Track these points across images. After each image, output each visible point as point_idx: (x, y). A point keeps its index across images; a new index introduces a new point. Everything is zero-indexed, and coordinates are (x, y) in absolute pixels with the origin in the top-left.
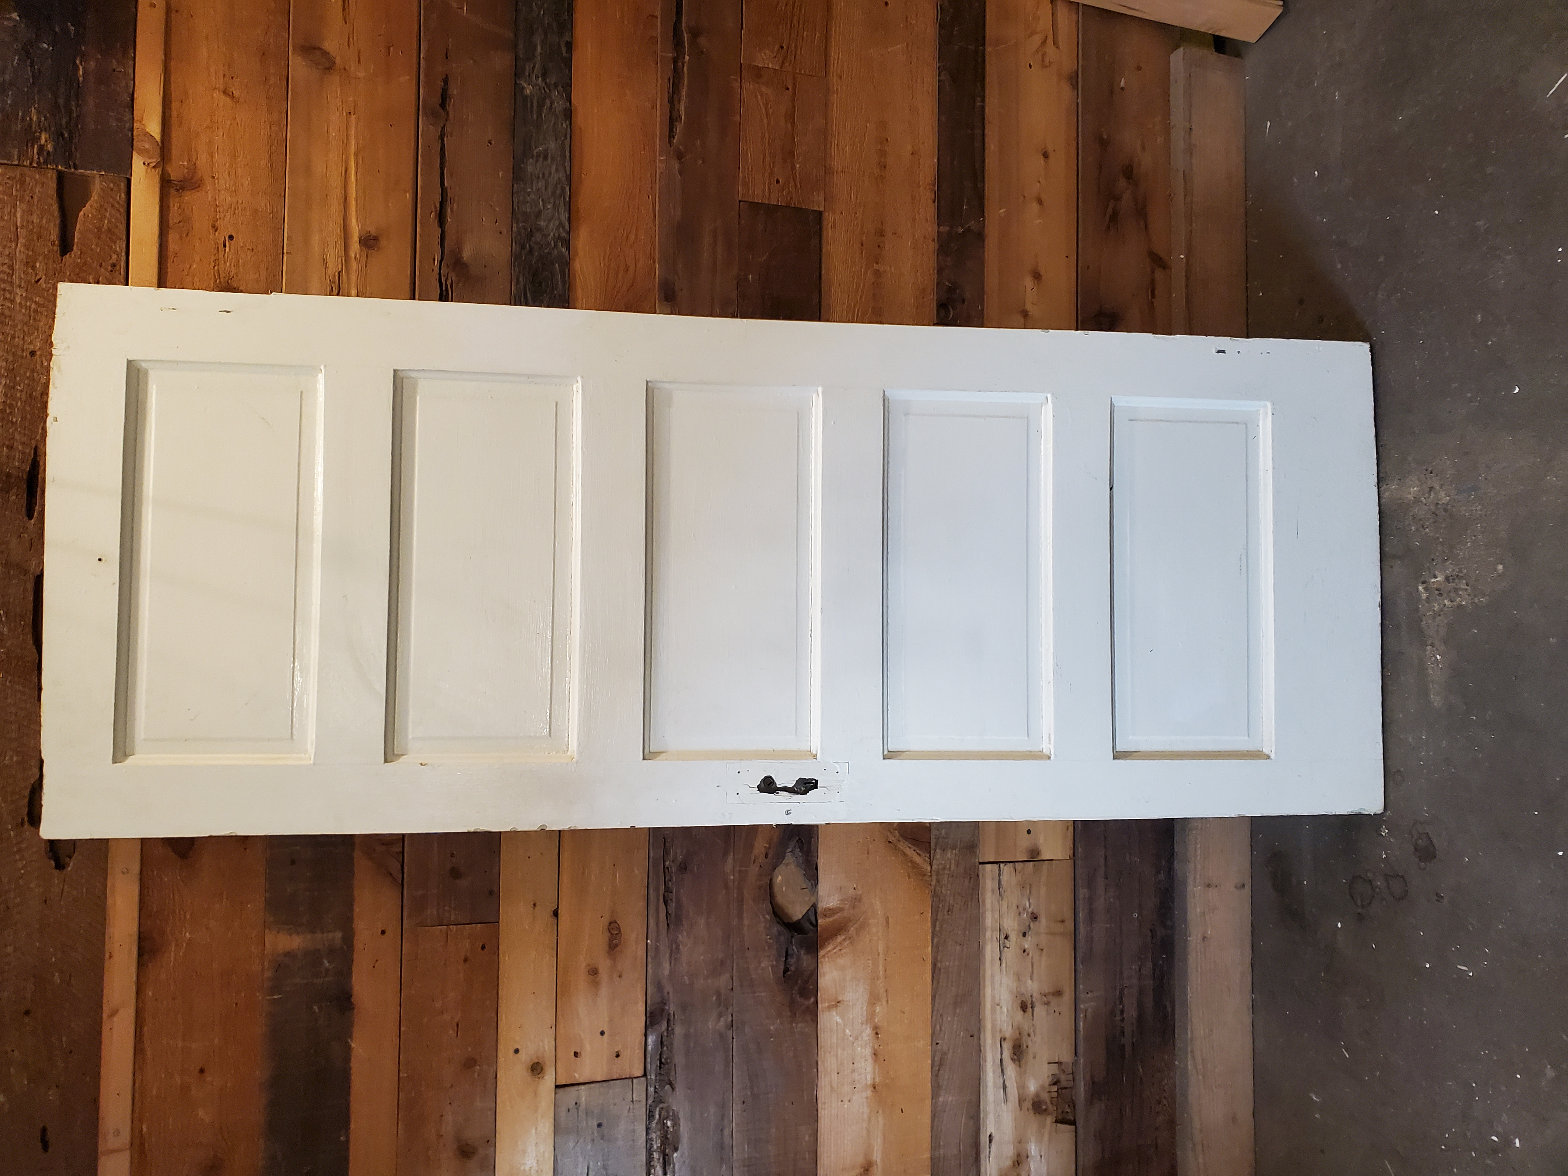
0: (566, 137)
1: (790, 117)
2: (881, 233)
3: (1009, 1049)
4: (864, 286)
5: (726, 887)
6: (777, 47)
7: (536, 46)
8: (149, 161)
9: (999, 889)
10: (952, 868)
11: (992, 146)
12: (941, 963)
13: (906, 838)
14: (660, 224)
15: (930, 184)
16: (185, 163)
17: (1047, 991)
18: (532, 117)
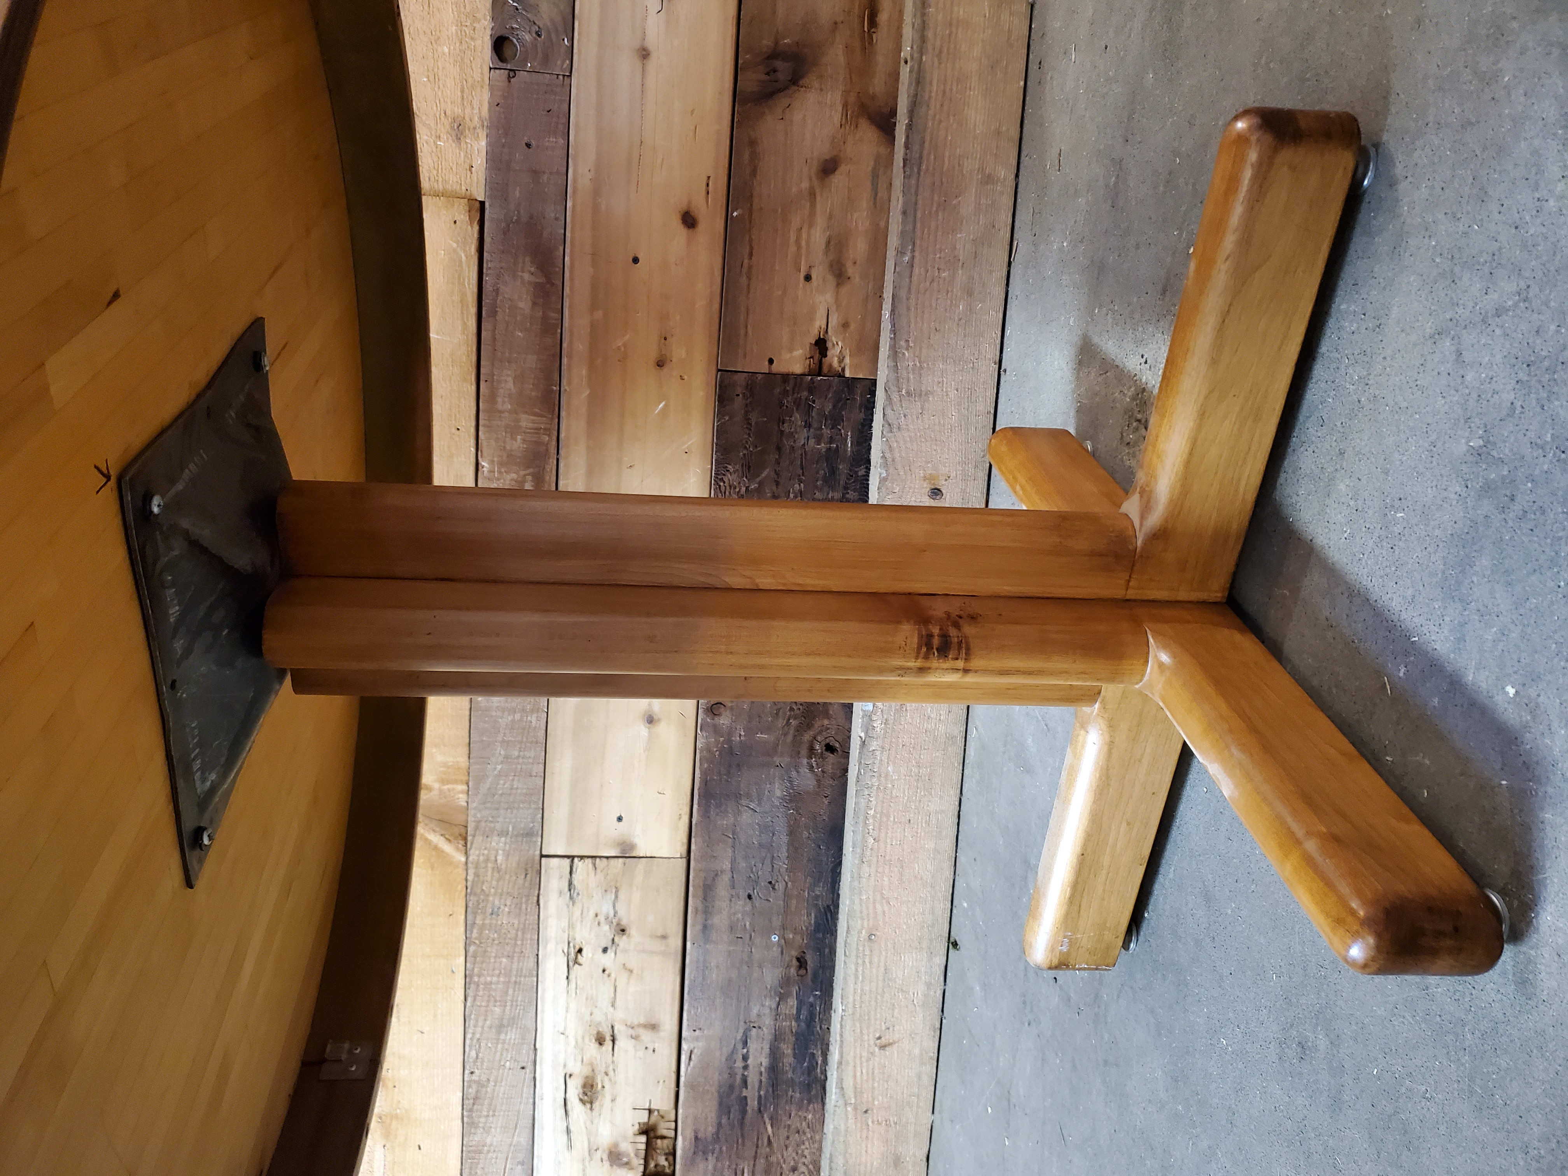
3: (577, 1088)
9: (570, 890)
10: (499, 861)
12: (479, 977)
13: (429, 818)
17: (636, 1022)
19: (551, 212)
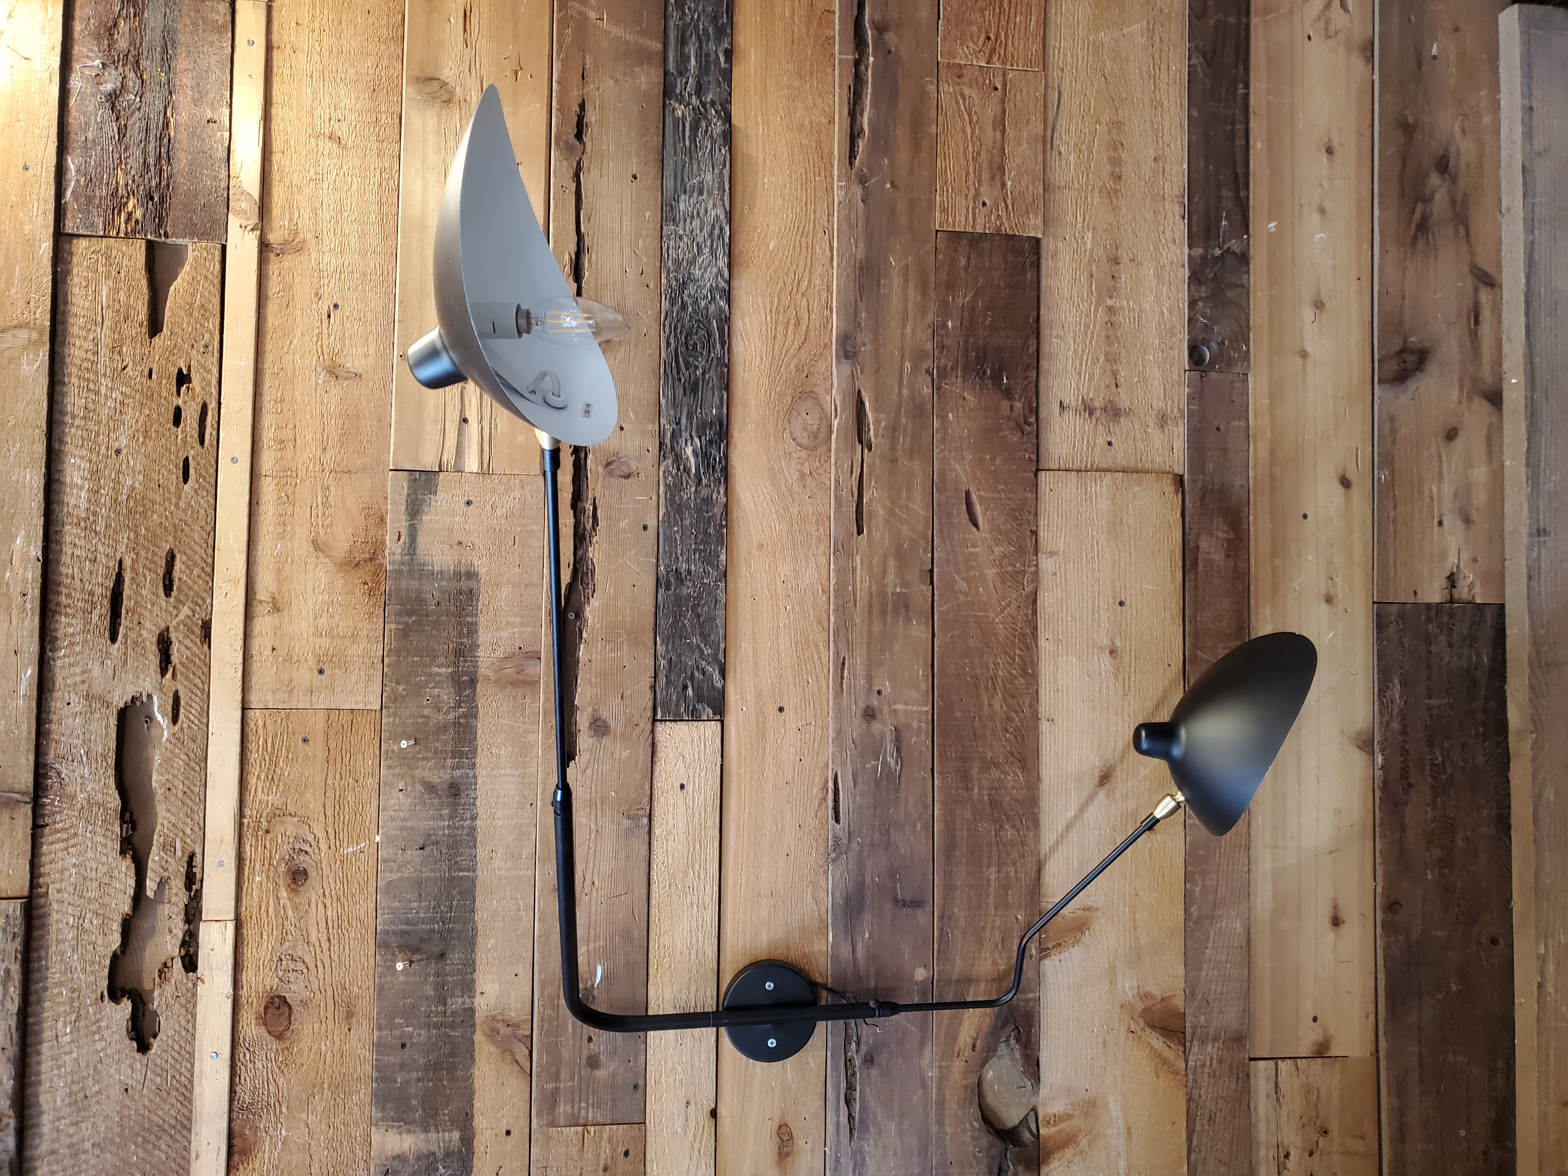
0: (724, 166)
1: (1000, 124)
2: (1115, 261)
4: (1094, 327)
5: (924, 1086)
6: (983, 38)
7: (689, 58)
8: (246, 223)
9: (1276, 1093)
10: (1214, 1065)
11: (1258, 145)
13: (1153, 1027)
14: (838, 265)
15: (1178, 196)
16: (286, 223)
18: (684, 143)
19: (1238, 481)
